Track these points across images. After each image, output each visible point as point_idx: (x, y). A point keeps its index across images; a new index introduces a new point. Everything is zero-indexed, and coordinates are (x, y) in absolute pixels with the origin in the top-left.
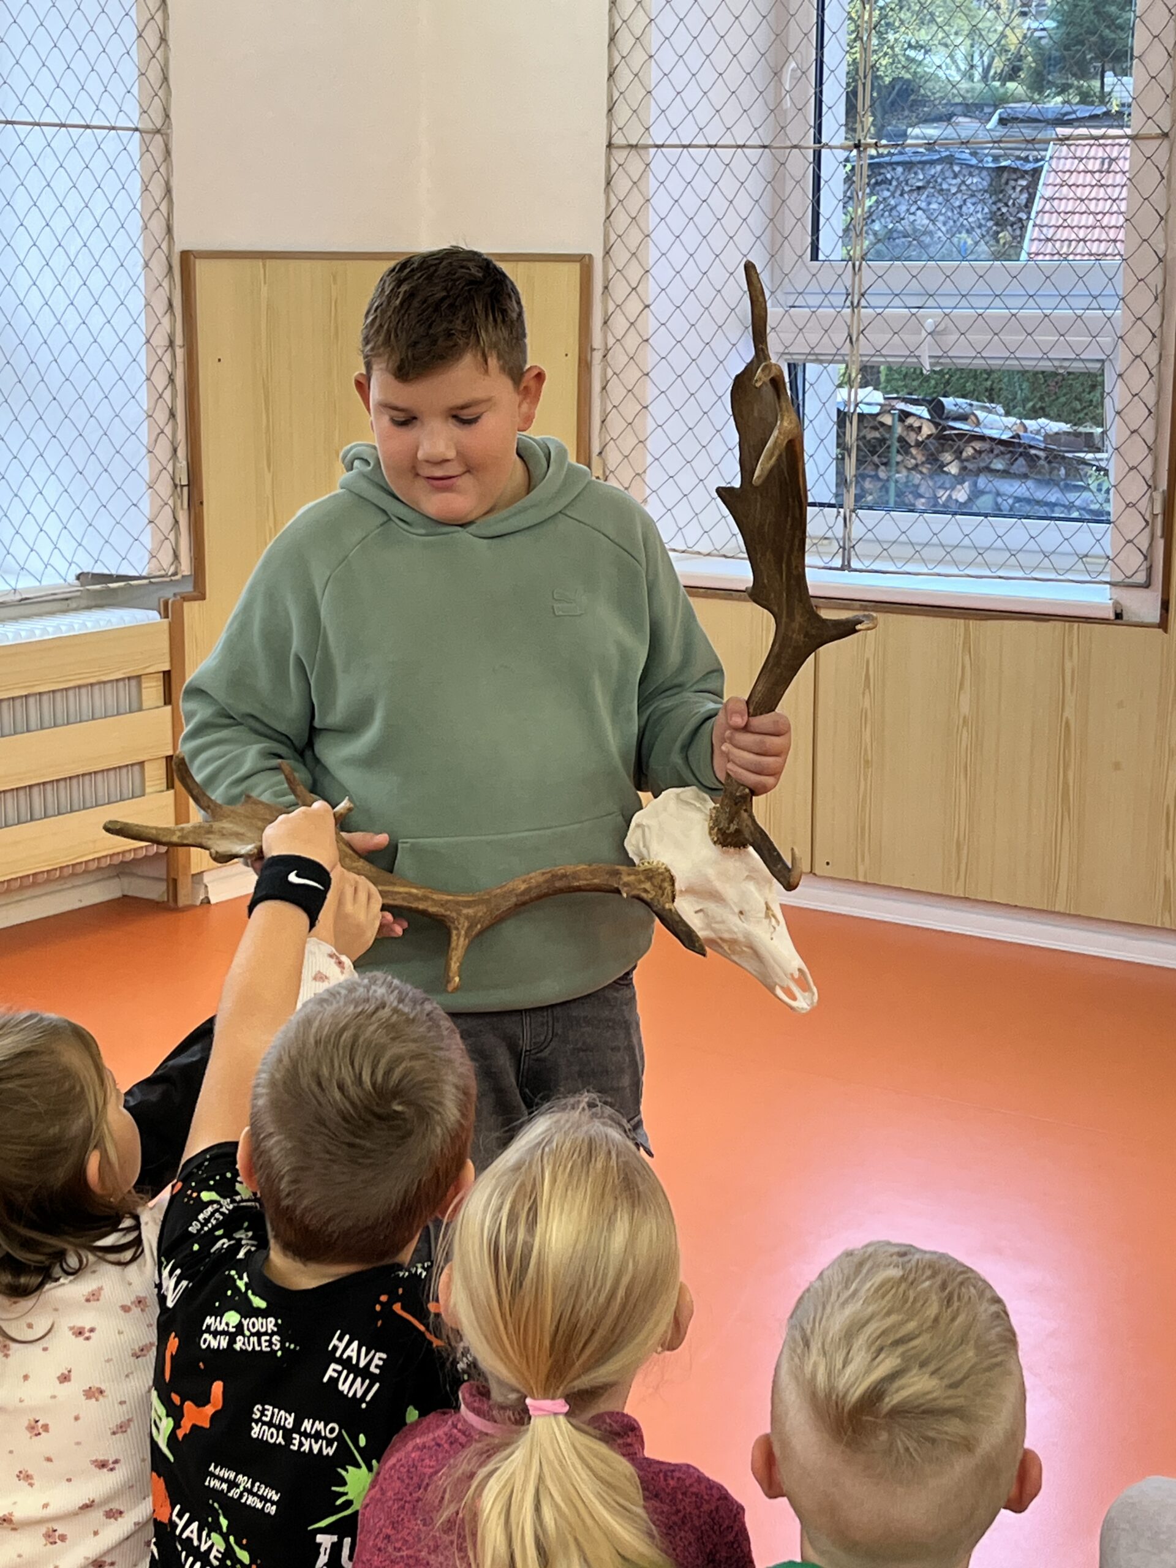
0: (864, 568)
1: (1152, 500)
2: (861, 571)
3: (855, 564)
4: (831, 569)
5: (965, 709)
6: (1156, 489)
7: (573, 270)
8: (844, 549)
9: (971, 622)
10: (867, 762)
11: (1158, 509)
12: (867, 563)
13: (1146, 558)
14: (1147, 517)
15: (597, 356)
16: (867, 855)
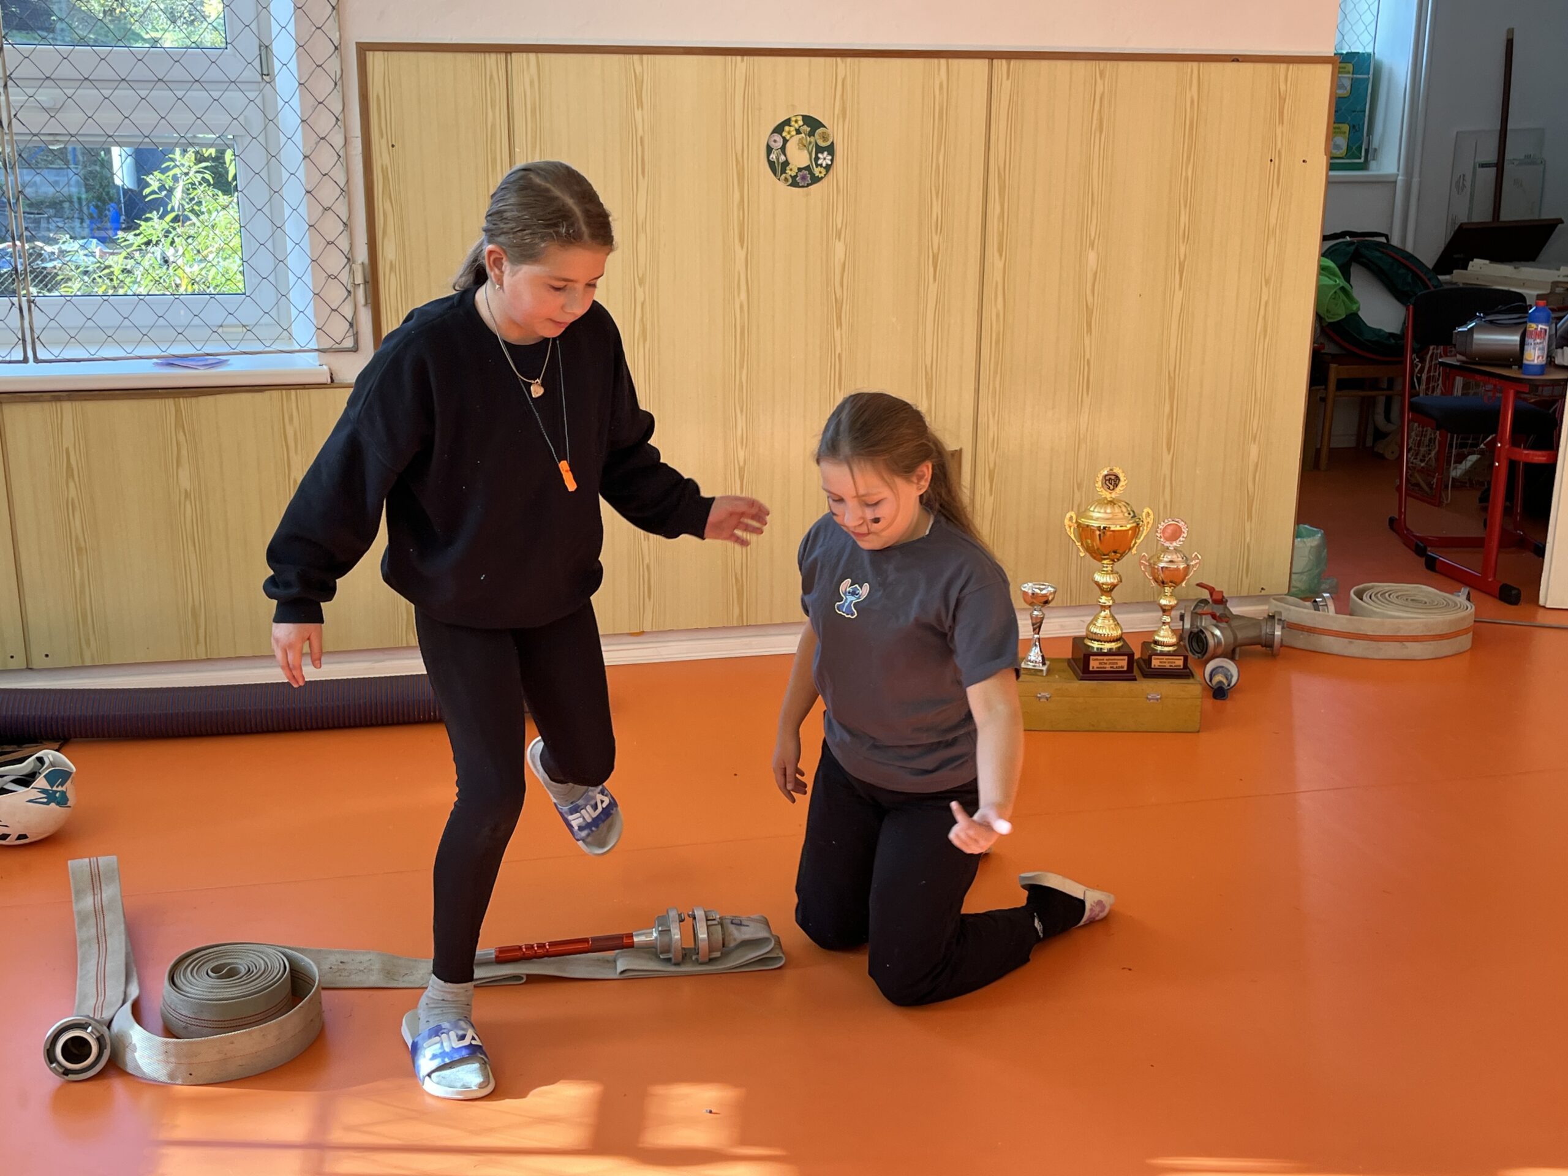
0: (53, 358)
1: (352, 271)
2: (49, 361)
4: (10, 362)
5: (185, 483)
6: (354, 262)
9: (181, 399)
10: (79, 549)
11: (359, 279)
12: (56, 352)
13: (351, 325)
14: (349, 288)
16: (92, 639)
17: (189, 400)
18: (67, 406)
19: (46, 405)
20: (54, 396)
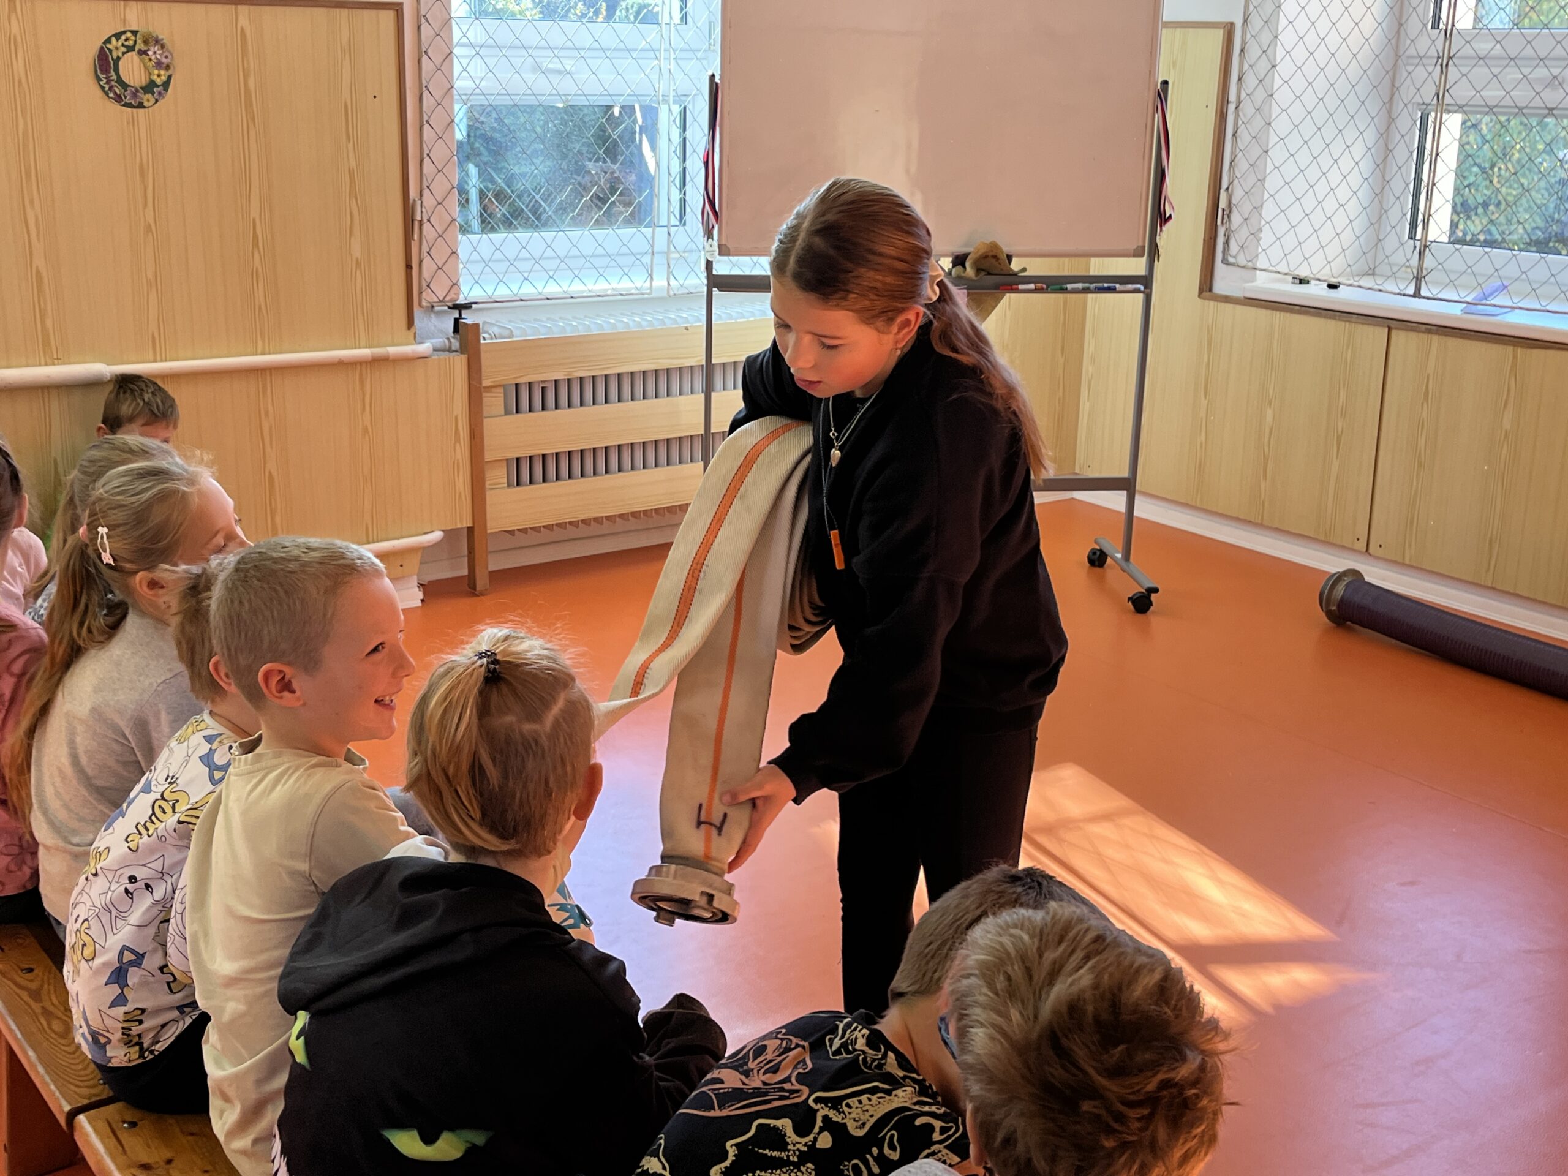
0: (1431, 296)
2: (1428, 298)
3: (1423, 293)
4: (1404, 295)
5: (1507, 425)
7: (1219, 35)
8: (1417, 279)
9: (1519, 350)
10: (1420, 465)
12: (1435, 292)
15: (1232, 107)
16: (1413, 543)
17: (1525, 350)
18: (1435, 338)
19: (1421, 335)
20: (1426, 329)
